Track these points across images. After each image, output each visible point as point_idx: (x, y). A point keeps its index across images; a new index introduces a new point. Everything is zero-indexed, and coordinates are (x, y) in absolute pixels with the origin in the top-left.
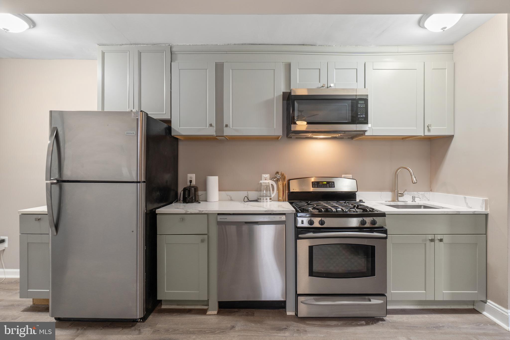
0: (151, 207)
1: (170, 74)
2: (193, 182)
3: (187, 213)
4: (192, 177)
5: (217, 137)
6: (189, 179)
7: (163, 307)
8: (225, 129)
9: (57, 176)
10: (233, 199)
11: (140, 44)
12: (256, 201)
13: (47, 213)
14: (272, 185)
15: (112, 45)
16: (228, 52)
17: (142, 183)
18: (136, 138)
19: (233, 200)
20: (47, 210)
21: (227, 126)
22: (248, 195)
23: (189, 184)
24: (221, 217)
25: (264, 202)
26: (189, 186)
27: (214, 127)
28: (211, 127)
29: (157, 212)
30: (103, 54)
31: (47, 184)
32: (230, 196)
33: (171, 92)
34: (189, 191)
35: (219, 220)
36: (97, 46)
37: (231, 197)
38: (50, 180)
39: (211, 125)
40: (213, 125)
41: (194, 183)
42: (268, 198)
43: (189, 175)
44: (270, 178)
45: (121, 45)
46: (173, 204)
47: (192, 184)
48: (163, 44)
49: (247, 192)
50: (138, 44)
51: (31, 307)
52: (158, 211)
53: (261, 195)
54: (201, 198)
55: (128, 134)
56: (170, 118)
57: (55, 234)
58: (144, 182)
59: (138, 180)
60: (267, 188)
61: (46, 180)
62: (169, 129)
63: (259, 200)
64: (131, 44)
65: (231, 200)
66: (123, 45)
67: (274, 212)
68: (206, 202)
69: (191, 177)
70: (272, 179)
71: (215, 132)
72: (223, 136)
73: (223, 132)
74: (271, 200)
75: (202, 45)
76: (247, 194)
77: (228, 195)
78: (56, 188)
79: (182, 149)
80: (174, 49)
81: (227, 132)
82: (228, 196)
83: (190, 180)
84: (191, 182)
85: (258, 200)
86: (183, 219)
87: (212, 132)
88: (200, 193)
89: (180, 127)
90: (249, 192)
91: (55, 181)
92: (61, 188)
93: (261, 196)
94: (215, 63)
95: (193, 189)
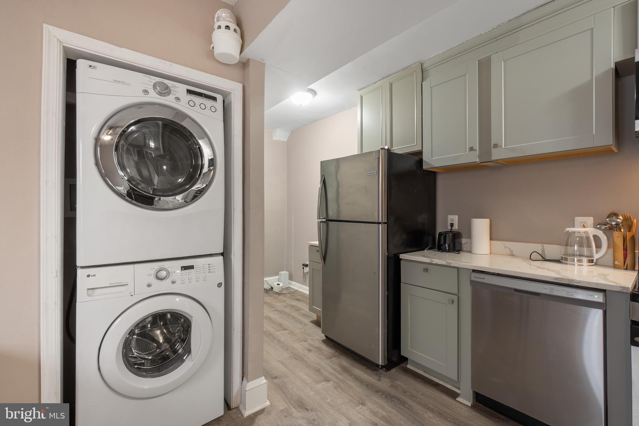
0: (394, 251)
1: (421, 97)
2: (454, 225)
3: (433, 263)
4: (454, 219)
5: (482, 164)
6: (449, 222)
7: (409, 366)
8: (494, 151)
9: (325, 216)
10: (514, 253)
11: (392, 75)
12: (558, 261)
13: (318, 246)
14: (595, 237)
15: (368, 86)
16: (497, 38)
17: (383, 224)
18: (377, 177)
19: (515, 256)
20: (318, 244)
21: (496, 146)
22: (543, 251)
23: (449, 228)
24: (476, 275)
25: (574, 265)
26: (450, 231)
27: (477, 151)
28: (472, 152)
29: (400, 257)
30: (362, 97)
31: (318, 221)
32: (510, 249)
33: (422, 117)
34: (445, 237)
35: (473, 279)
36: (357, 91)
37: (511, 251)
38: (320, 219)
39: (471, 149)
40: (475, 148)
41: (456, 227)
42: (585, 260)
43: (450, 217)
44: (594, 224)
45: (375, 83)
46: (425, 251)
47: (453, 228)
48: (413, 64)
49: (543, 246)
50: (389, 76)
51: (315, 320)
52: (402, 256)
53: (569, 253)
54: (465, 247)
55: (370, 174)
56: (421, 149)
57: (324, 265)
58: (385, 223)
59: (379, 221)
60: (584, 242)
61: (318, 219)
62: (421, 162)
63: (563, 261)
64: (384, 78)
65: (512, 255)
66: (376, 82)
67: (576, 282)
68: (471, 254)
69: (452, 220)
70: (598, 225)
71: (479, 156)
72: (491, 161)
73: (490, 155)
74: (593, 264)
75: (459, 44)
76: (542, 248)
77: (506, 246)
78: (323, 226)
79: (441, 184)
80: (425, 66)
81: (497, 155)
82: (508, 248)
83: (451, 223)
84: (452, 225)
85: (561, 261)
86: (426, 270)
87: (474, 158)
88: (464, 241)
89: (432, 158)
90: (545, 245)
91: (325, 220)
92: (327, 226)
93: (567, 255)
94: (477, 61)
95: (451, 234)
